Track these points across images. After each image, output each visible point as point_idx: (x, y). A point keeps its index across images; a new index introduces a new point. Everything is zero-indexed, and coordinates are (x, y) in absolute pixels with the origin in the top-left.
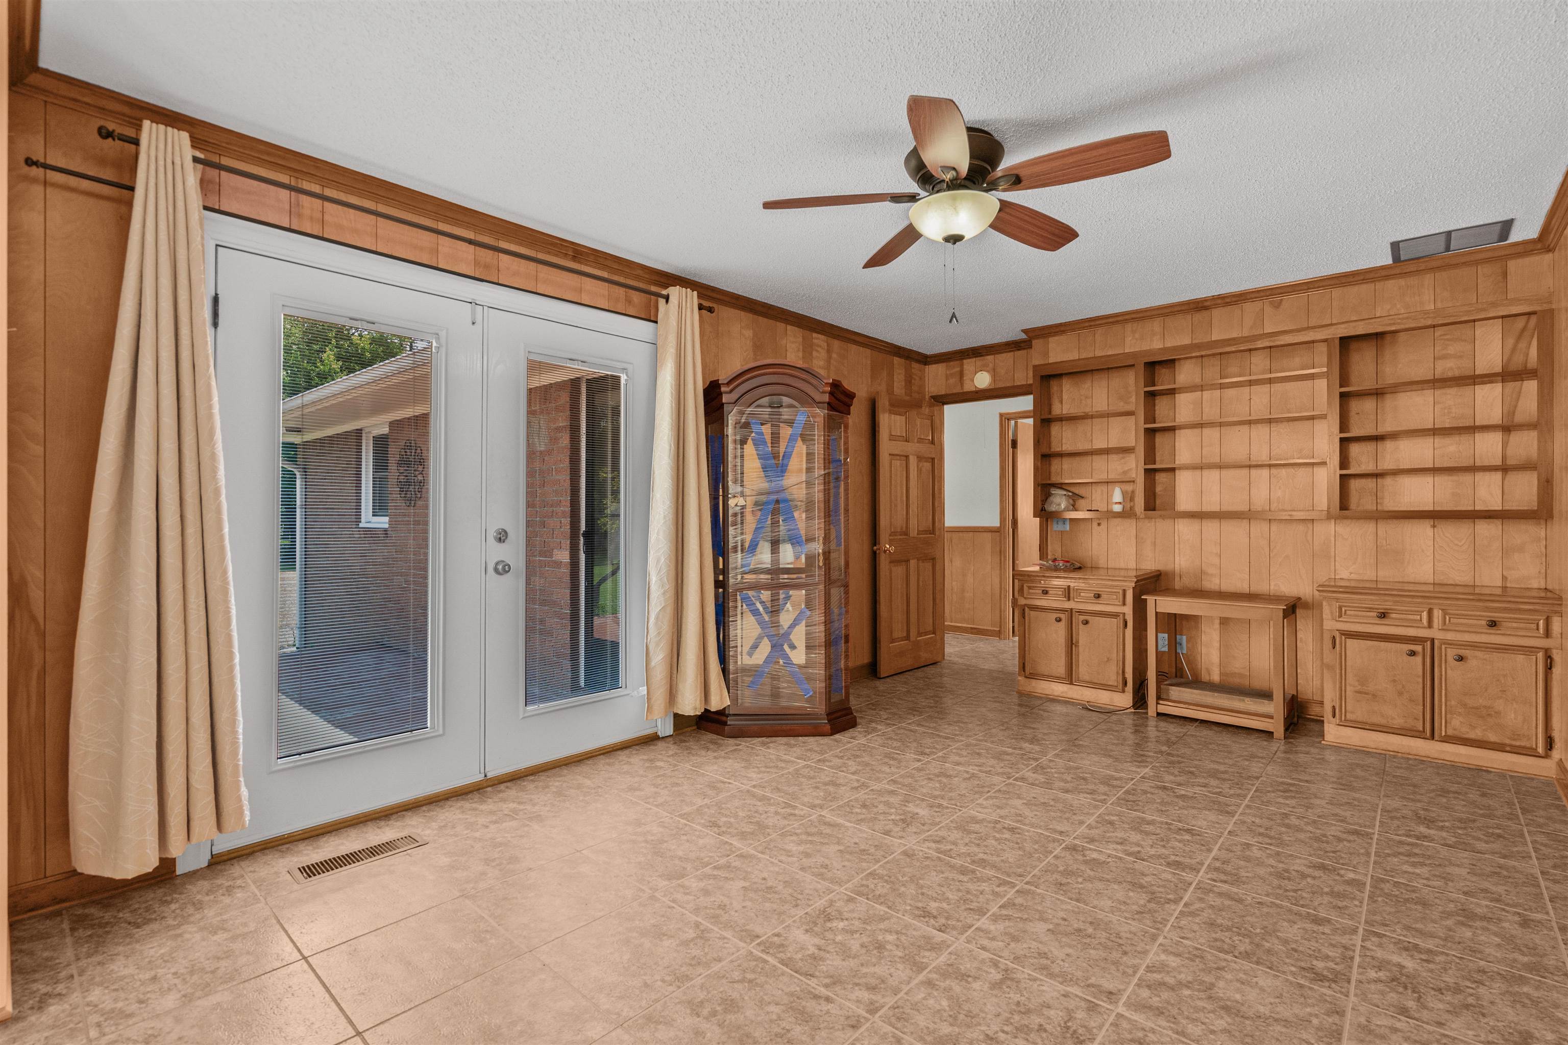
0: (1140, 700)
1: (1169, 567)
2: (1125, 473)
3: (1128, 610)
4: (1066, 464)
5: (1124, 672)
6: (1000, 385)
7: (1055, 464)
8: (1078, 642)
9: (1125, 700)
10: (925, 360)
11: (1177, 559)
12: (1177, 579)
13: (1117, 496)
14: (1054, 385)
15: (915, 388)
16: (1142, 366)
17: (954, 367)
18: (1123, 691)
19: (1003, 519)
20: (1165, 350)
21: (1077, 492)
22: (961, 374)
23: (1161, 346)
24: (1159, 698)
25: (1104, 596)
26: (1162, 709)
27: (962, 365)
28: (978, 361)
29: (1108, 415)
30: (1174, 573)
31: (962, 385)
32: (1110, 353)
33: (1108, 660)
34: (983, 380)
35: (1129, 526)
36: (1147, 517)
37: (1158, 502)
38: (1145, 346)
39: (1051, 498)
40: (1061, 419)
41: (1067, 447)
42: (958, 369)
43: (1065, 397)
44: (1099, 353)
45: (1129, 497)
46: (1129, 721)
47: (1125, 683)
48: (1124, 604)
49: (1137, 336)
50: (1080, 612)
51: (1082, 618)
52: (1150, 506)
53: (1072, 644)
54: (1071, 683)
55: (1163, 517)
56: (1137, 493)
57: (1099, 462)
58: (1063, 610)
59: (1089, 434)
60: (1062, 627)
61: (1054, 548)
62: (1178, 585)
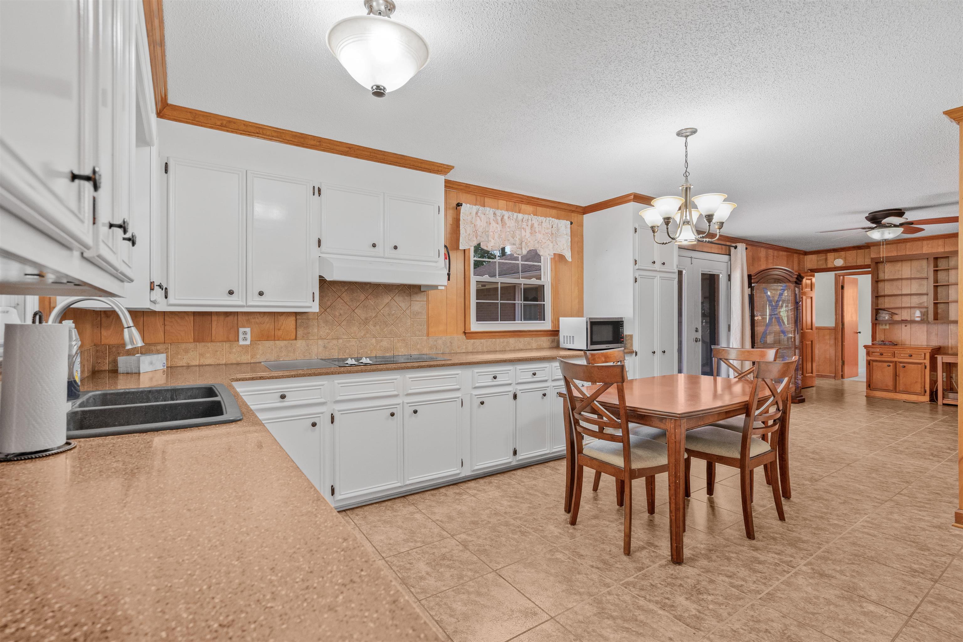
0: (933, 397)
1: (945, 344)
2: (921, 303)
3: (927, 362)
4: (887, 299)
5: (924, 387)
6: (848, 265)
7: (881, 300)
8: (899, 375)
9: (926, 398)
10: (806, 253)
11: (950, 341)
12: (950, 349)
13: (918, 313)
14: (880, 266)
15: (801, 266)
16: (933, 259)
17: (822, 257)
18: (924, 395)
19: (836, 323)
20: (945, 252)
21: (893, 312)
22: (826, 259)
23: (943, 251)
24: (943, 398)
25: (913, 356)
26: (945, 402)
27: (826, 256)
28: (836, 254)
29: (911, 279)
30: (948, 347)
31: (827, 265)
32: (915, 253)
33: (916, 382)
34: (839, 262)
35: (924, 327)
36: (935, 324)
37: (939, 316)
38: (934, 250)
39: (879, 315)
40: (884, 281)
41: (887, 292)
42: (824, 257)
43: (886, 270)
44: (908, 253)
45: (925, 315)
46: (928, 407)
47: (925, 392)
48: (925, 359)
49: (929, 246)
50: (901, 362)
51: (901, 365)
52: (936, 318)
53: (896, 375)
54: (896, 392)
55: (942, 323)
56: (929, 312)
57: (905, 299)
58: (891, 362)
59: (900, 287)
60: (891, 369)
61: (880, 336)
62: (950, 352)
